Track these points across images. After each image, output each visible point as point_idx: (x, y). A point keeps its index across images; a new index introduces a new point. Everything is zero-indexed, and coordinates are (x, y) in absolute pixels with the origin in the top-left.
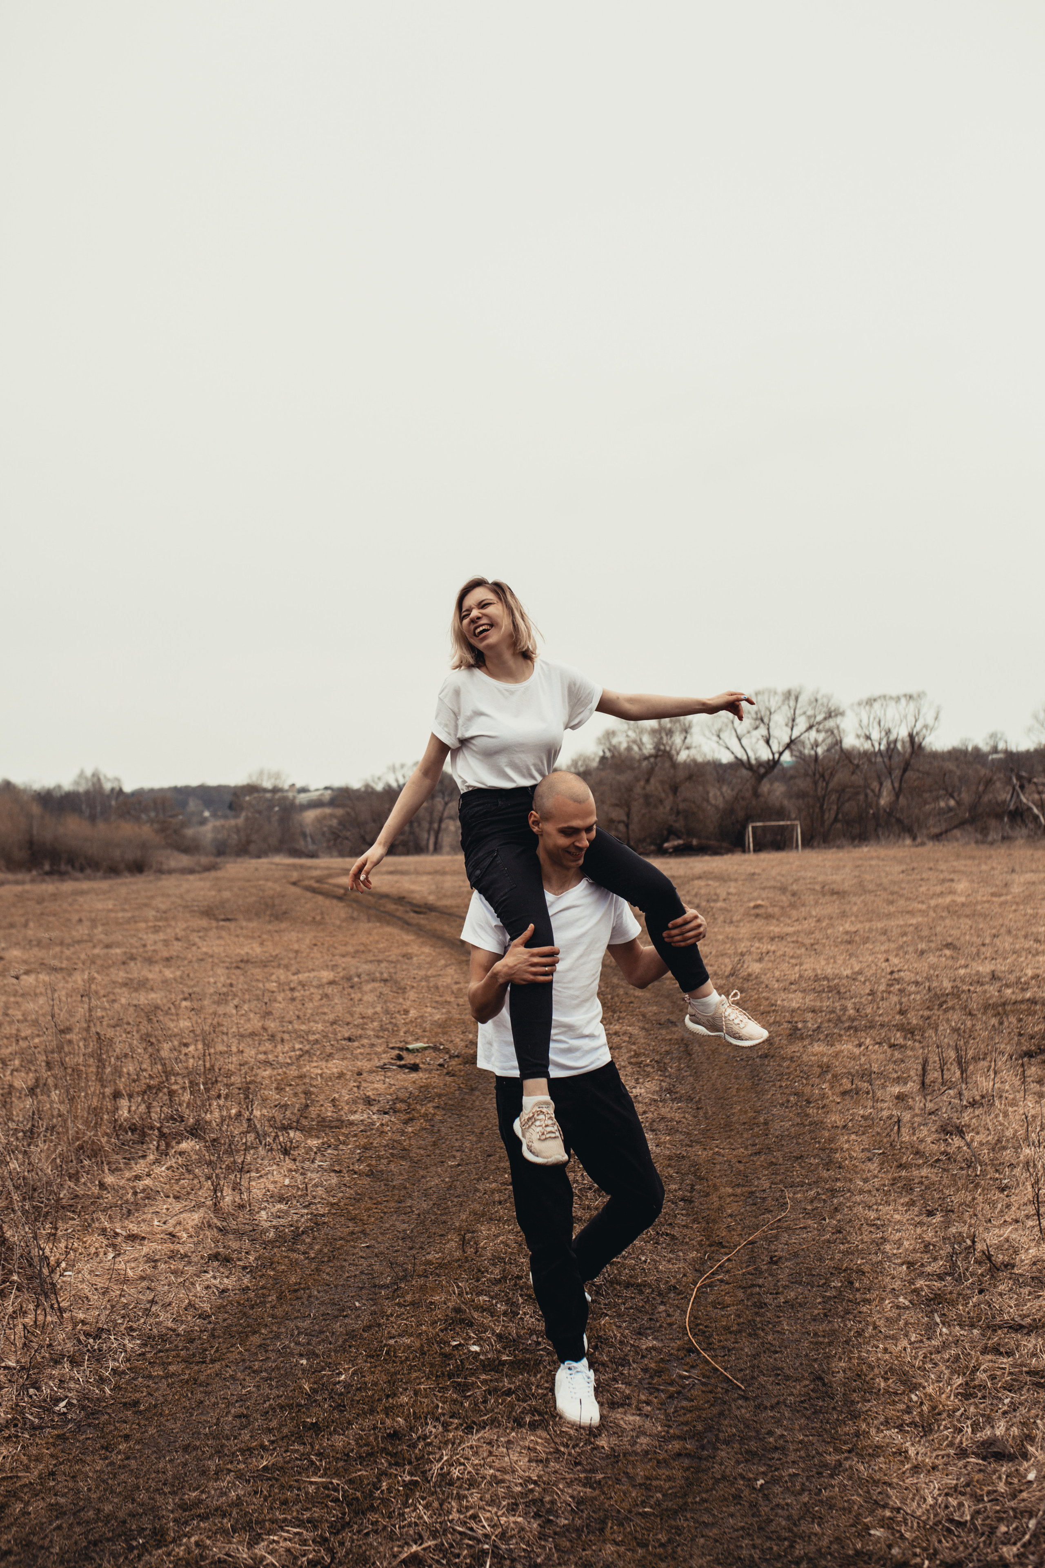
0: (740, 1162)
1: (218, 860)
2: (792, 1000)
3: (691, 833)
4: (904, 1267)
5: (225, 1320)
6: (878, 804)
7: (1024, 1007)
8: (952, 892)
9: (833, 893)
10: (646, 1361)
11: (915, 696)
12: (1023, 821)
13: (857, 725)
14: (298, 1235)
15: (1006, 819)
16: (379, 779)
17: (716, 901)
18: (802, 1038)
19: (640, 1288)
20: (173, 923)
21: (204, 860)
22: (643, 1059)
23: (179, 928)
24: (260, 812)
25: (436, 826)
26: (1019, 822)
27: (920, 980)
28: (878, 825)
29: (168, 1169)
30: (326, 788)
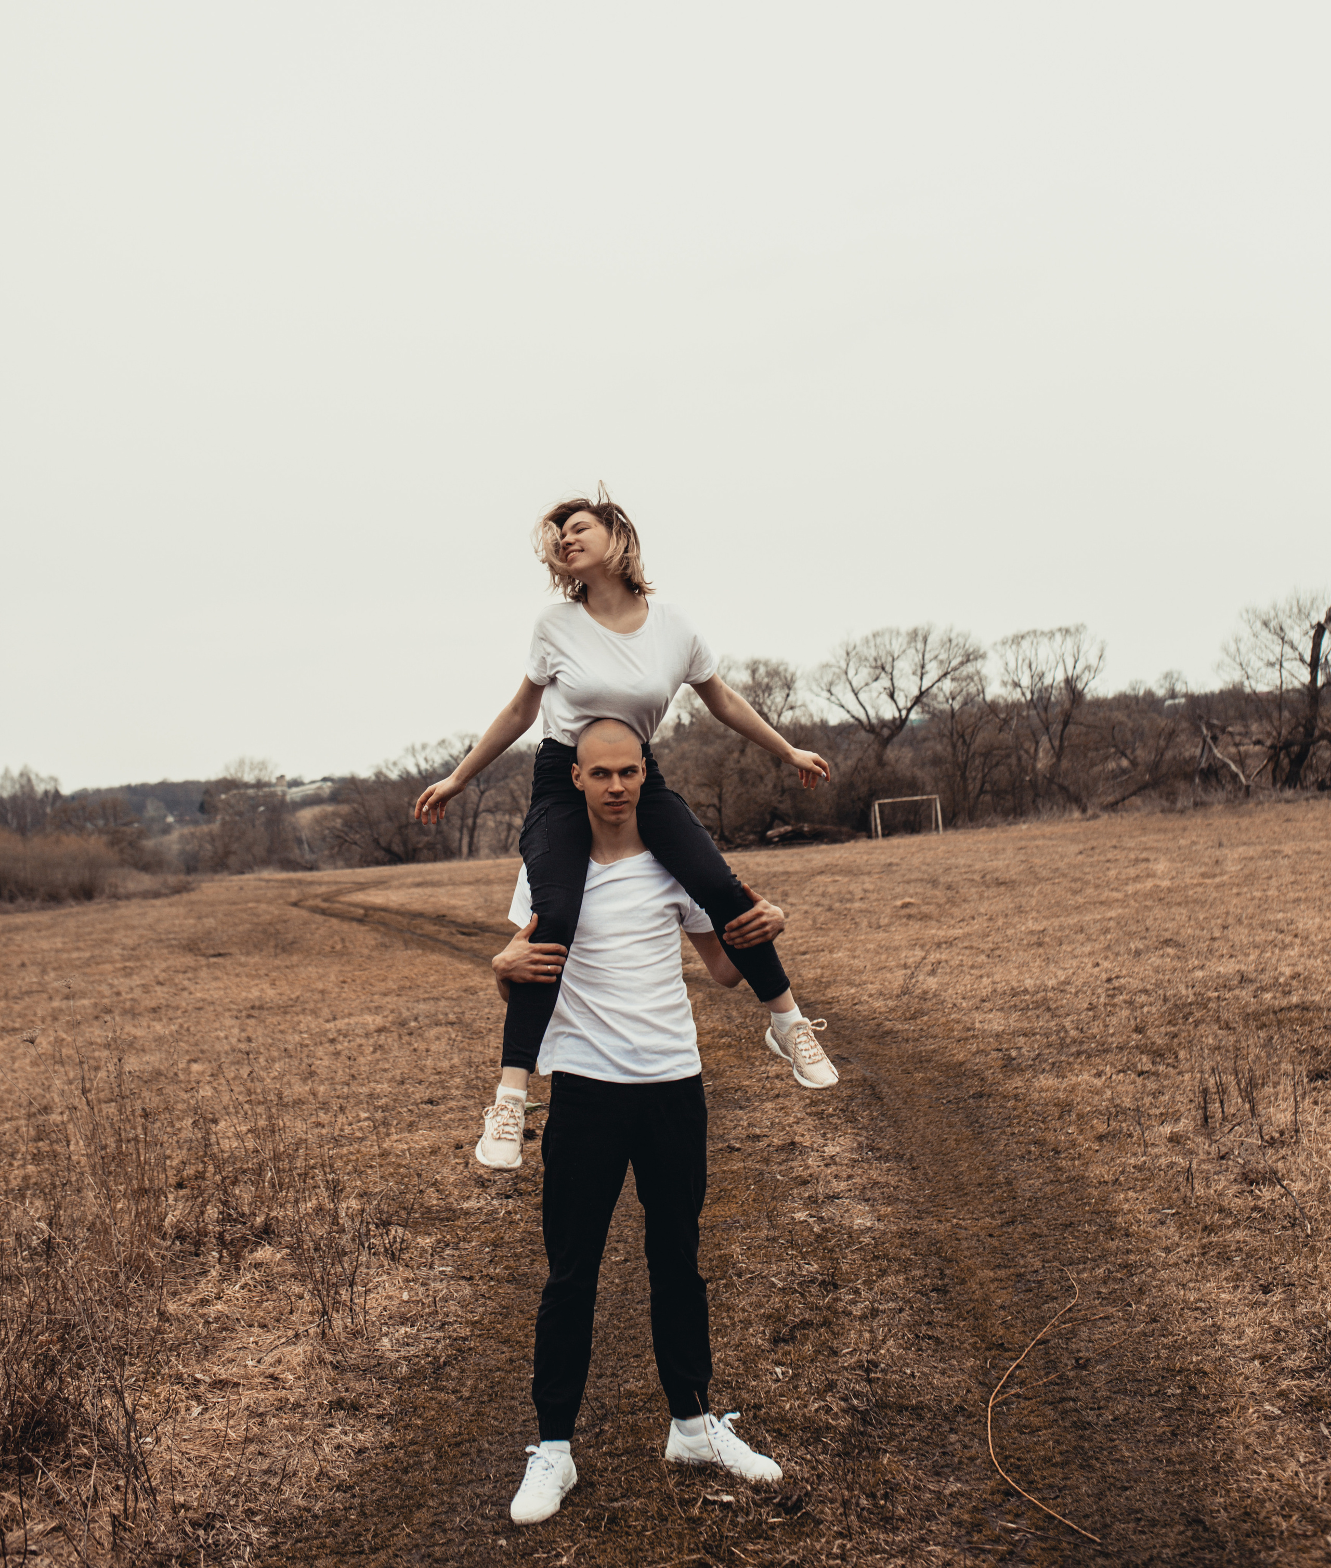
0: (991, 1236)
1: (190, 879)
2: (990, 1021)
3: (801, 816)
4: (1256, 1362)
5: (373, 1491)
6: (1034, 768)
7: (1294, 1014)
8: (1151, 875)
9: (999, 883)
10: (955, 1512)
11: (1072, 630)
12: (1219, 781)
13: (1003, 670)
14: (439, 1367)
15: (1197, 780)
16: (395, 764)
17: (851, 901)
18: (1021, 1070)
19: (917, 1411)
20: (148, 963)
21: (172, 880)
22: (823, 1107)
23: (159, 968)
24: (240, 814)
25: (470, 821)
26: (1214, 783)
27: (1149, 987)
28: (1037, 795)
29: (242, 1287)
30: (325, 780)
